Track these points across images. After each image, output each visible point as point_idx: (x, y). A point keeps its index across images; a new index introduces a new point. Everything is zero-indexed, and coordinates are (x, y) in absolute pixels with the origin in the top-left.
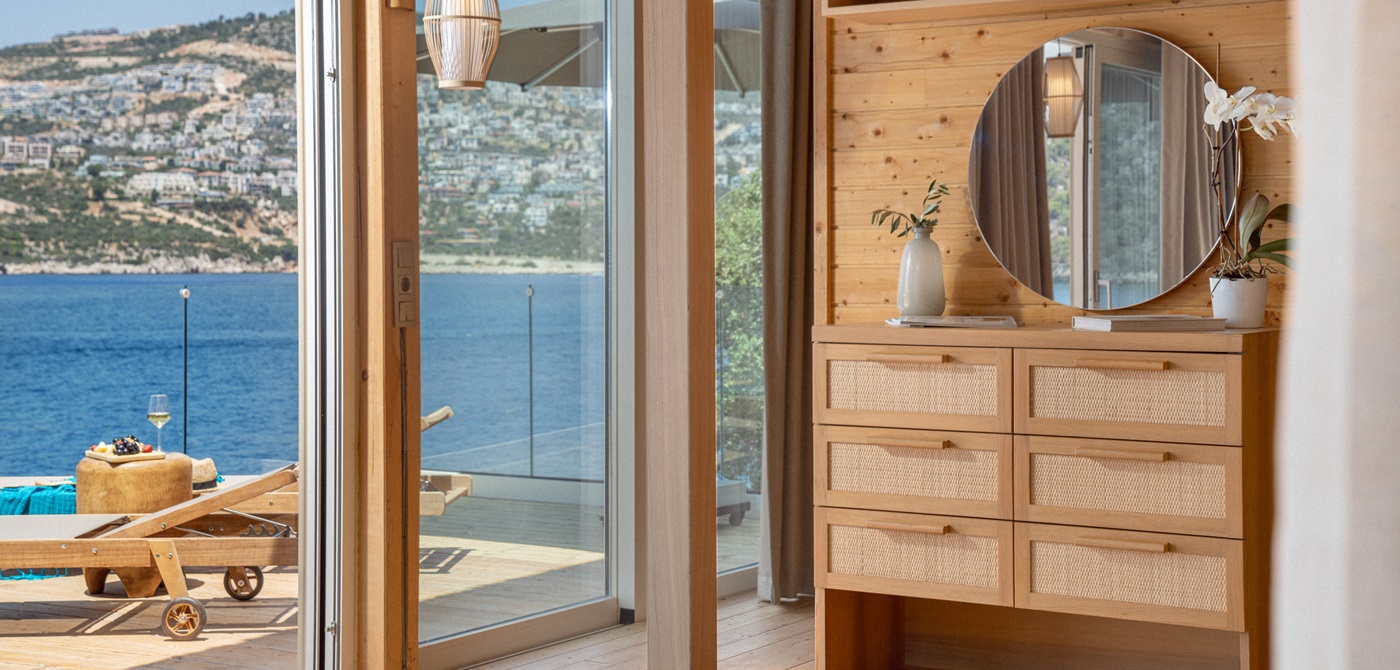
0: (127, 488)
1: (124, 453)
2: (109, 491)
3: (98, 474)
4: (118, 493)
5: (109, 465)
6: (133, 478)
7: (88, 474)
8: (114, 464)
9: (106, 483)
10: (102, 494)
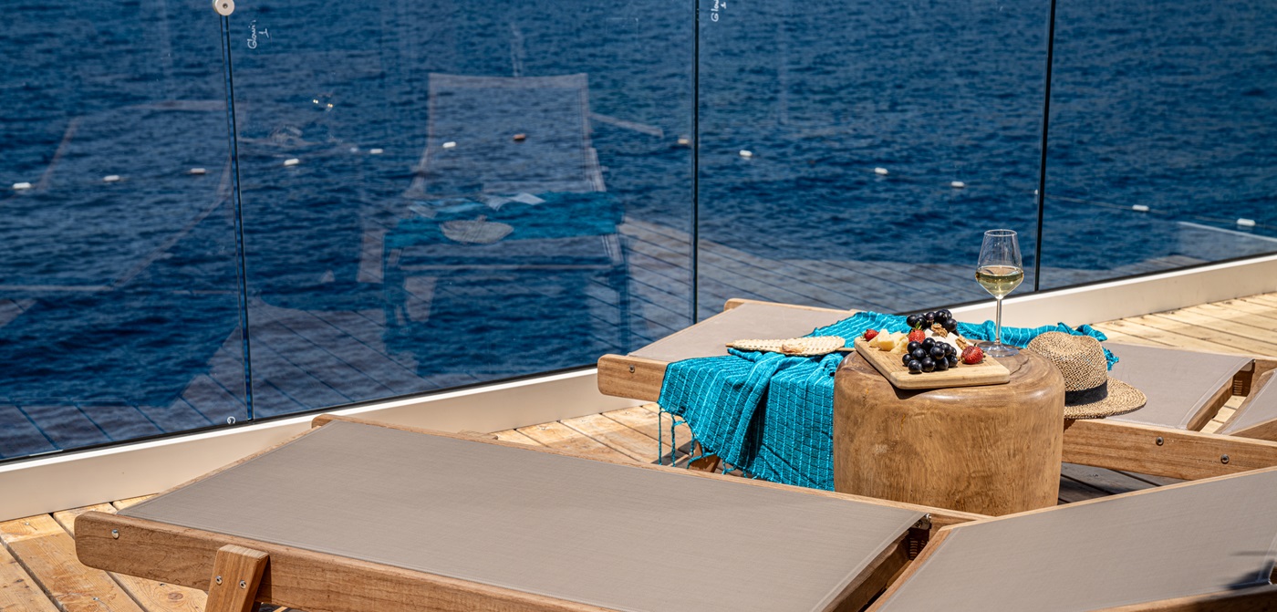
0: (927, 444)
1: (927, 368)
2: (893, 446)
3: (872, 407)
4: (910, 452)
5: (892, 393)
6: (940, 427)
7: (855, 402)
8: (904, 393)
9: (886, 429)
10: (879, 449)
